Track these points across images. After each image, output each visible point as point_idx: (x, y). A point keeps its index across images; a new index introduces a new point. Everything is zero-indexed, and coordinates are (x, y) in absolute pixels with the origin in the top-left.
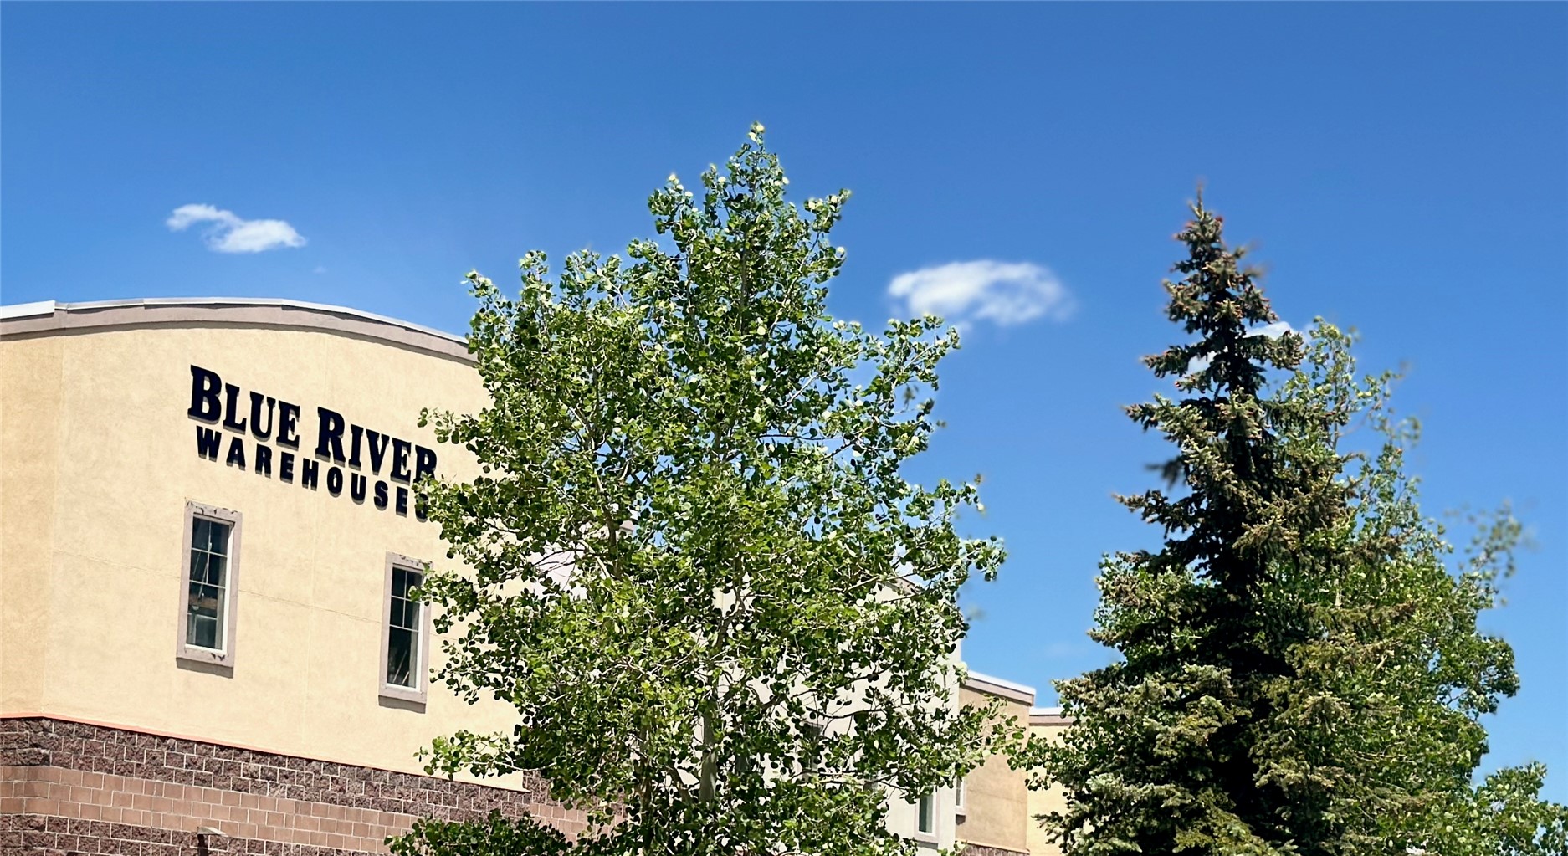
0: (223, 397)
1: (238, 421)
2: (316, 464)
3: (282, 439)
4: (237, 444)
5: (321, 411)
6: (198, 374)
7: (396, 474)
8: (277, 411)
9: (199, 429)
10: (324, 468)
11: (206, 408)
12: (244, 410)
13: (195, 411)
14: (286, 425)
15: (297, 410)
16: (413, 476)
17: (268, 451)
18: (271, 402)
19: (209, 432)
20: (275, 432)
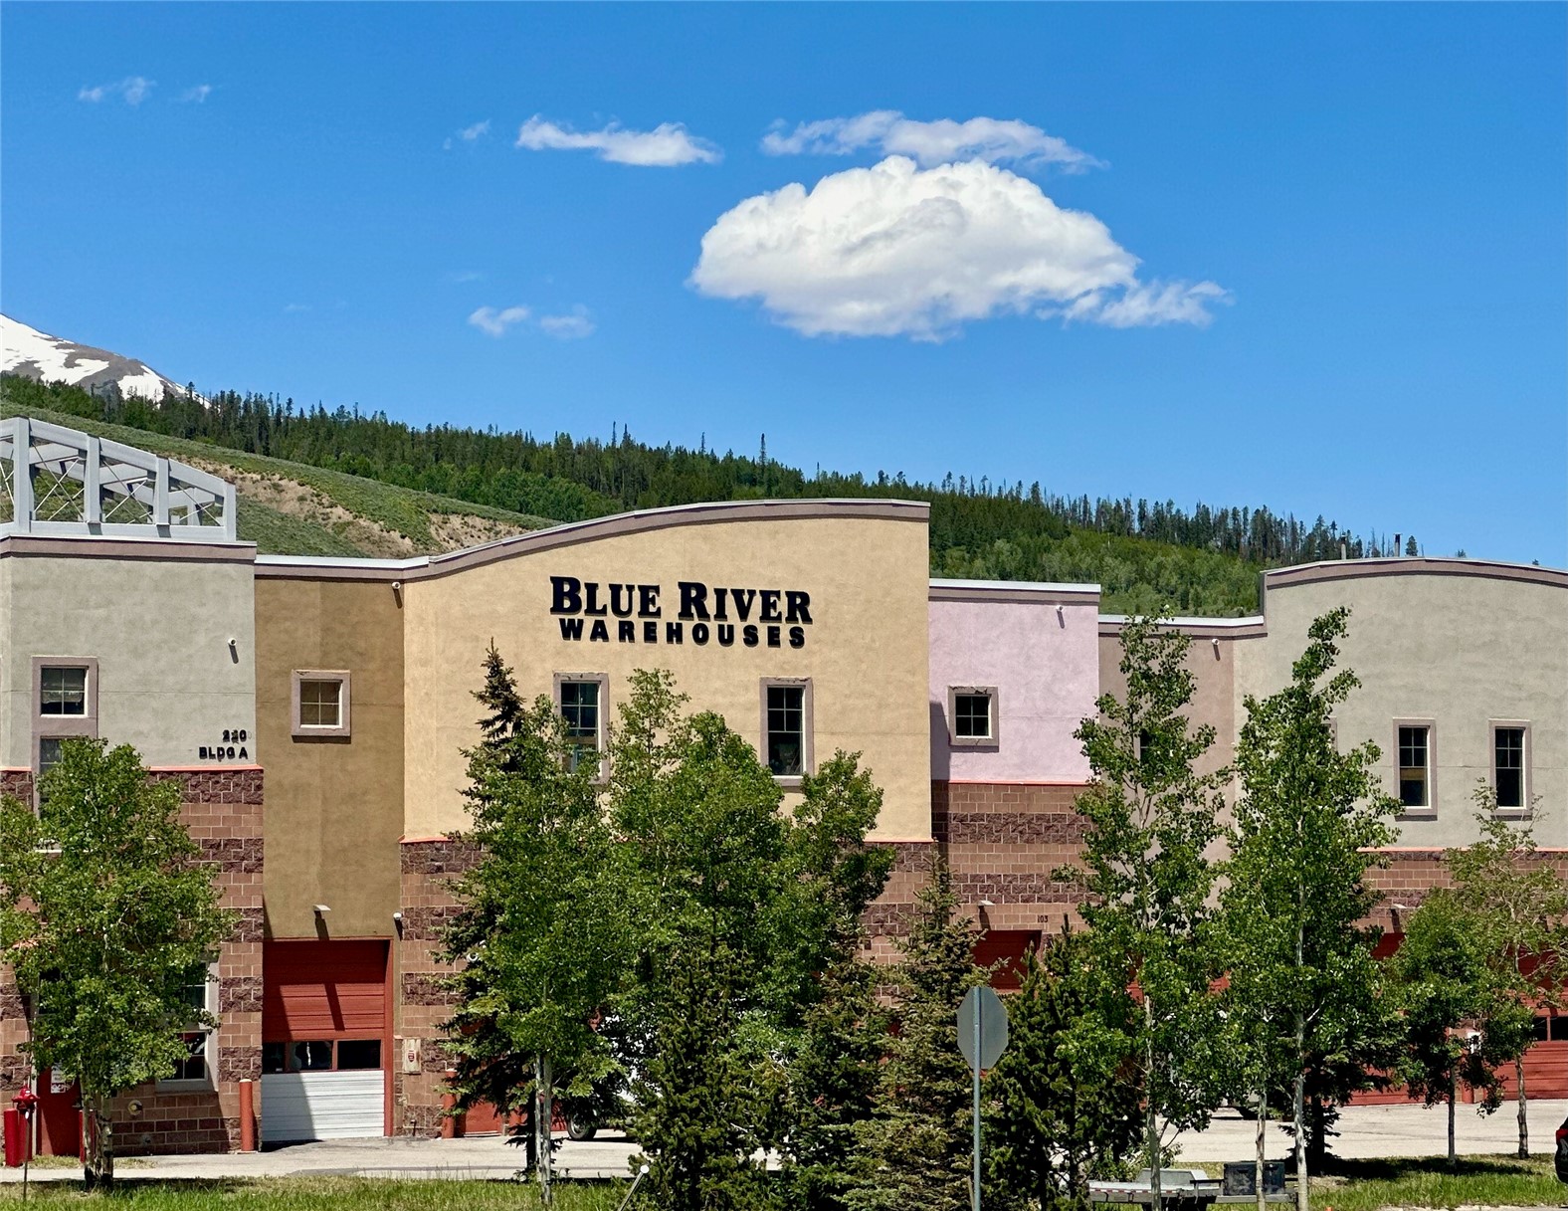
0: (583, 594)
1: (599, 607)
2: (679, 626)
3: (644, 612)
4: (599, 625)
5: (681, 585)
6: (557, 582)
7: (765, 617)
8: (636, 594)
9: (562, 621)
10: (688, 627)
11: (567, 604)
12: (603, 597)
13: (557, 608)
14: (646, 601)
15: (656, 589)
16: (785, 615)
17: (631, 625)
18: (630, 588)
19: (571, 621)
20: (637, 607)
